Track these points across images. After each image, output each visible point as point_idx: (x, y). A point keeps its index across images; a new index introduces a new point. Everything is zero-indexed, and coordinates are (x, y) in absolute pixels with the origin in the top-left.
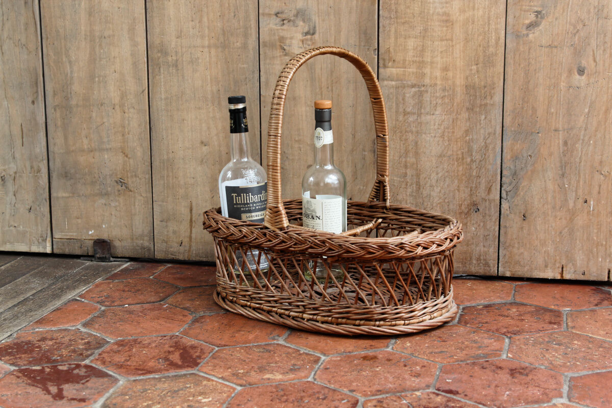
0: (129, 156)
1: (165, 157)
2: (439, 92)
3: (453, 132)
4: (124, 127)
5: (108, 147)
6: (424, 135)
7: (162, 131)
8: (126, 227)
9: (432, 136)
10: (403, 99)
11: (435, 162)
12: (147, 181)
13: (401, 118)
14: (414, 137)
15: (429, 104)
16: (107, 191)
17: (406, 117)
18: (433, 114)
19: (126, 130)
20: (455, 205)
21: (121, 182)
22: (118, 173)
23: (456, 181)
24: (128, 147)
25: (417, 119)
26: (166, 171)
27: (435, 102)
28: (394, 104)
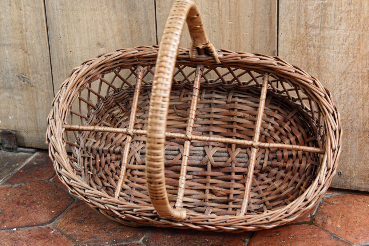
0: (29, 53)
1: (64, 56)
2: (345, 5)
3: (359, 49)
4: (21, 24)
5: (8, 42)
6: (327, 50)
7: (59, 30)
8: (31, 120)
9: (335, 52)
10: (305, 12)
11: (338, 78)
12: (47, 77)
13: (302, 31)
14: (316, 52)
15: (333, 18)
16: (11, 85)
17: (308, 30)
18: (337, 29)
19: (24, 27)
20: (359, 123)
21: (23, 78)
22: (20, 68)
23: (361, 100)
24: (27, 45)
25: (320, 33)
26: (65, 70)
27: (340, 17)
28: (296, 16)
